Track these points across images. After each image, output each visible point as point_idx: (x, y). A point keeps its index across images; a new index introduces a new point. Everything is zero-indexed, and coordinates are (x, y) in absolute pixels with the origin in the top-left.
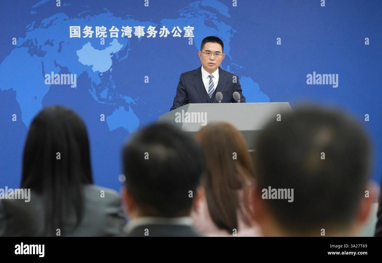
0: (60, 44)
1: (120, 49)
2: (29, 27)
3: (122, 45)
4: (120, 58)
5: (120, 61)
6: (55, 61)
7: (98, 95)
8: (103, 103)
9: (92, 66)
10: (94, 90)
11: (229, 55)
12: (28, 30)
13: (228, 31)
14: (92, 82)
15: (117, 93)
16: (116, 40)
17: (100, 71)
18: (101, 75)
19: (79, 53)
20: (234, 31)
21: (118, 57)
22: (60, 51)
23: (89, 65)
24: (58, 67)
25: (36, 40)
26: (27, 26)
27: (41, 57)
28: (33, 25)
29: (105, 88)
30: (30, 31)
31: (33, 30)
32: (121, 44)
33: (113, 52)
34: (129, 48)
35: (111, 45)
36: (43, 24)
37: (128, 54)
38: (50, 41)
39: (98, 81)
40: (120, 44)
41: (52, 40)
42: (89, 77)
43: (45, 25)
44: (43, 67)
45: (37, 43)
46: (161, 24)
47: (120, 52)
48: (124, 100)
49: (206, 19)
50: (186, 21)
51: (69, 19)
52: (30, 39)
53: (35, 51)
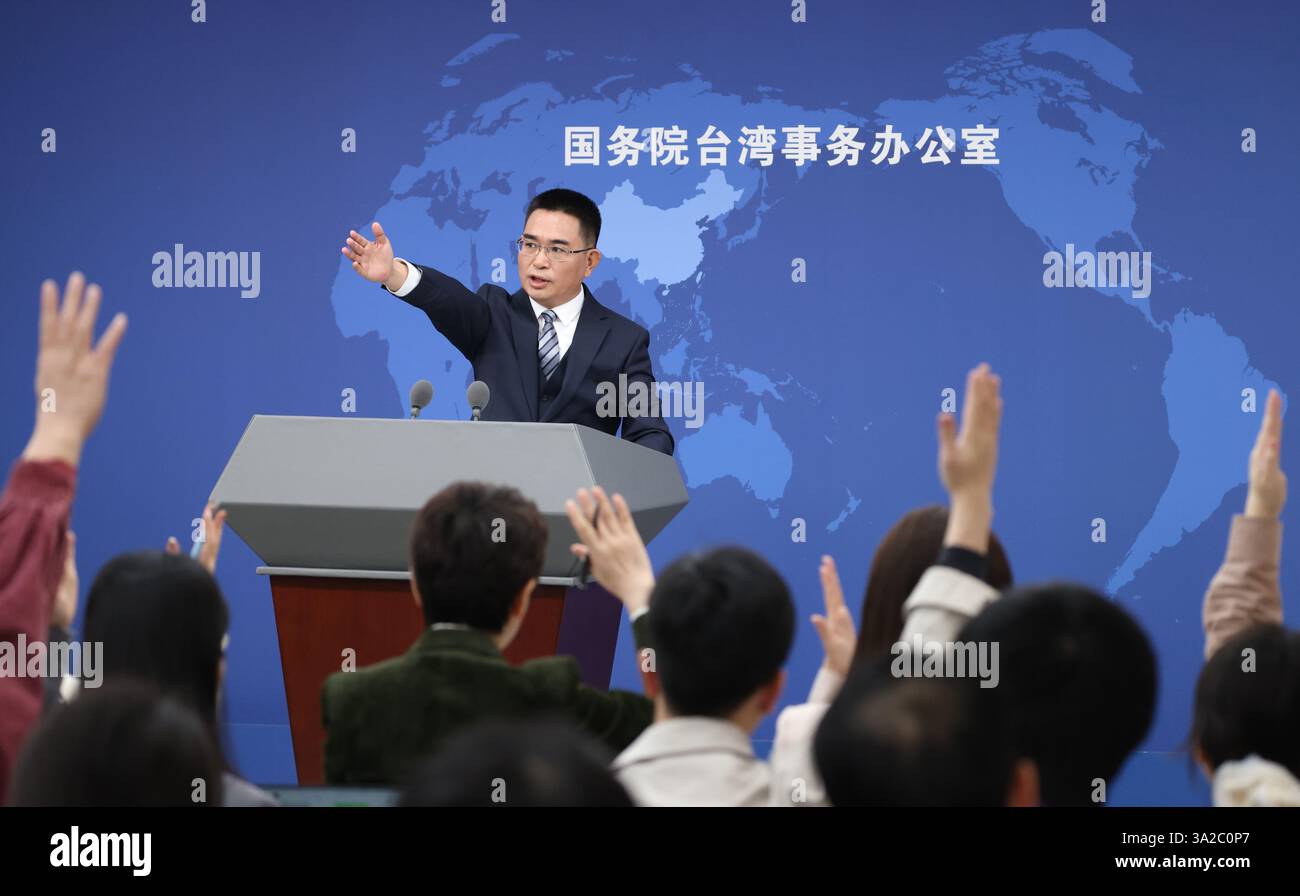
0: (532, 189)
1: (732, 207)
2: (434, 132)
3: (741, 191)
4: (730, 235)
5: (729, 248)
9: (633, 264)
11: (1133, 233)
12: (431, 140)
13: (1129, 144)
15: (717, 359)
16: (722, 174)
17: (661, 282)
18: (665, 293)
20: (1153, 144)
21: (723, 232)
23: (623, 261)
25: (454, 172)
26: (430, 127)
27: (470, 232)
28: (446, 124)
29: (677, 342)
30: (437, 143)
31: (445, 140)
32: (735, 190)
33: (707, 217)
34: (762, 203)
35: (702, 191)
36: (481, 118)
37: (758, 221)
38: (500, 177)
39: (653, 315)
40: (731, 188)
41: (508, 175)
42: (623, 301)
43: (485, 124)
44: (474, 264)
45: (457, 181)
46: (878, 116)
47: (733, 213)
48: (743, 384)
49: (1048, 100)
50: (971, 108)
51: (565, 102)
52: (435, 171)
53: (450, 209)
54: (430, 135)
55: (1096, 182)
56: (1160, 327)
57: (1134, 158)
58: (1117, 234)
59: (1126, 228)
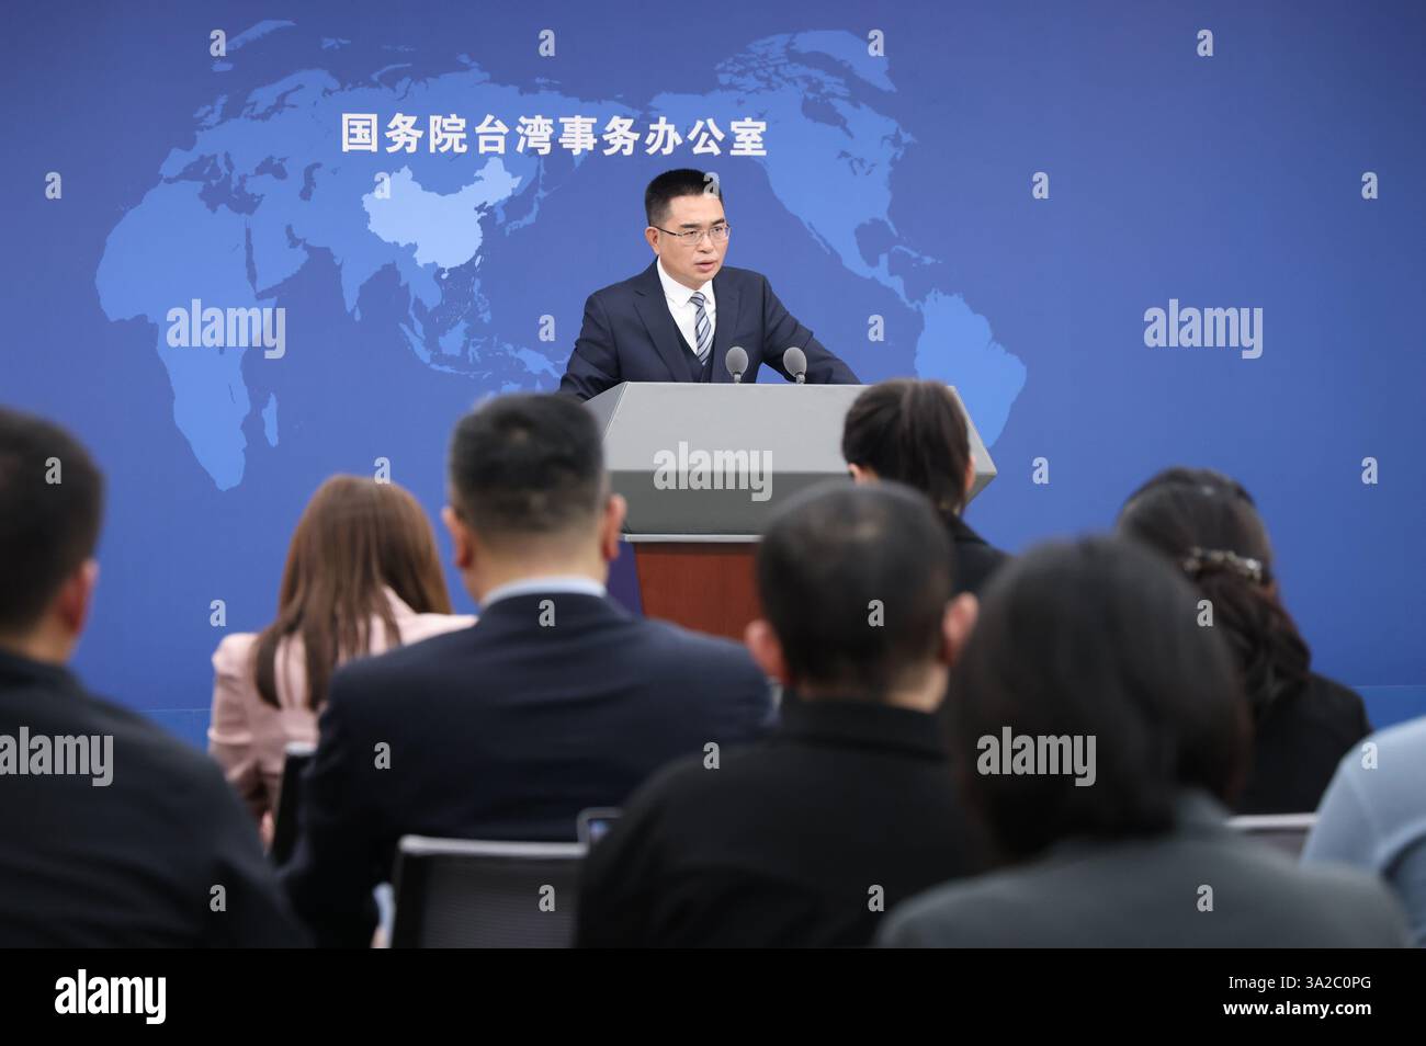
0: (309, 174)
1: (510, 194)
2: (206, 115)
3: (519, 179)
4: (508, 220)
5: (508, 233)
6: (289, 229)
7: (431, 343)
8: (447, 369)
9: (413, 247)
10: (419, 327)
11: (886, 219)
12: (203, 124)
13: (885, 138)
14: (412, 301)
15: (495, 339)
16: (500, 162)
17: (440, 265)
18: (444, 276)
19: (369, 200)
20: (907, 138)
21: (501, 218)
22: (306, 194)
23: (402, 245)
24: (300, 247)
25: (227, 155)
26: (201, 112)
27: (244, 216)
28: (218, 108)
29: (457, 322)
30: (209, 128)
31: (218, 124)
32: (514, 176)
33: (485, 203)
34: (540, 190)
35: (481, 178)
36: (255, 104)
37: (536, 207)
38: (276, 162)
39: (432, 297)
40: (509, 175)
41: (284, 160)
42: (402, 284)
43: (260, 109)
44: (249, 248)
45: (231, 167)
46: (651, 109)
47: (511, 199)
48: (521, 364)
49: (811, 96)
50: (740, 102)
51: (342, 89)
52: (207, 154)
53: (224, 193)
54: (201, 119)
55: (855, 173)
56: (913, 306)
57: (889, 151)
58: (875, 221)
59: (882, 215)
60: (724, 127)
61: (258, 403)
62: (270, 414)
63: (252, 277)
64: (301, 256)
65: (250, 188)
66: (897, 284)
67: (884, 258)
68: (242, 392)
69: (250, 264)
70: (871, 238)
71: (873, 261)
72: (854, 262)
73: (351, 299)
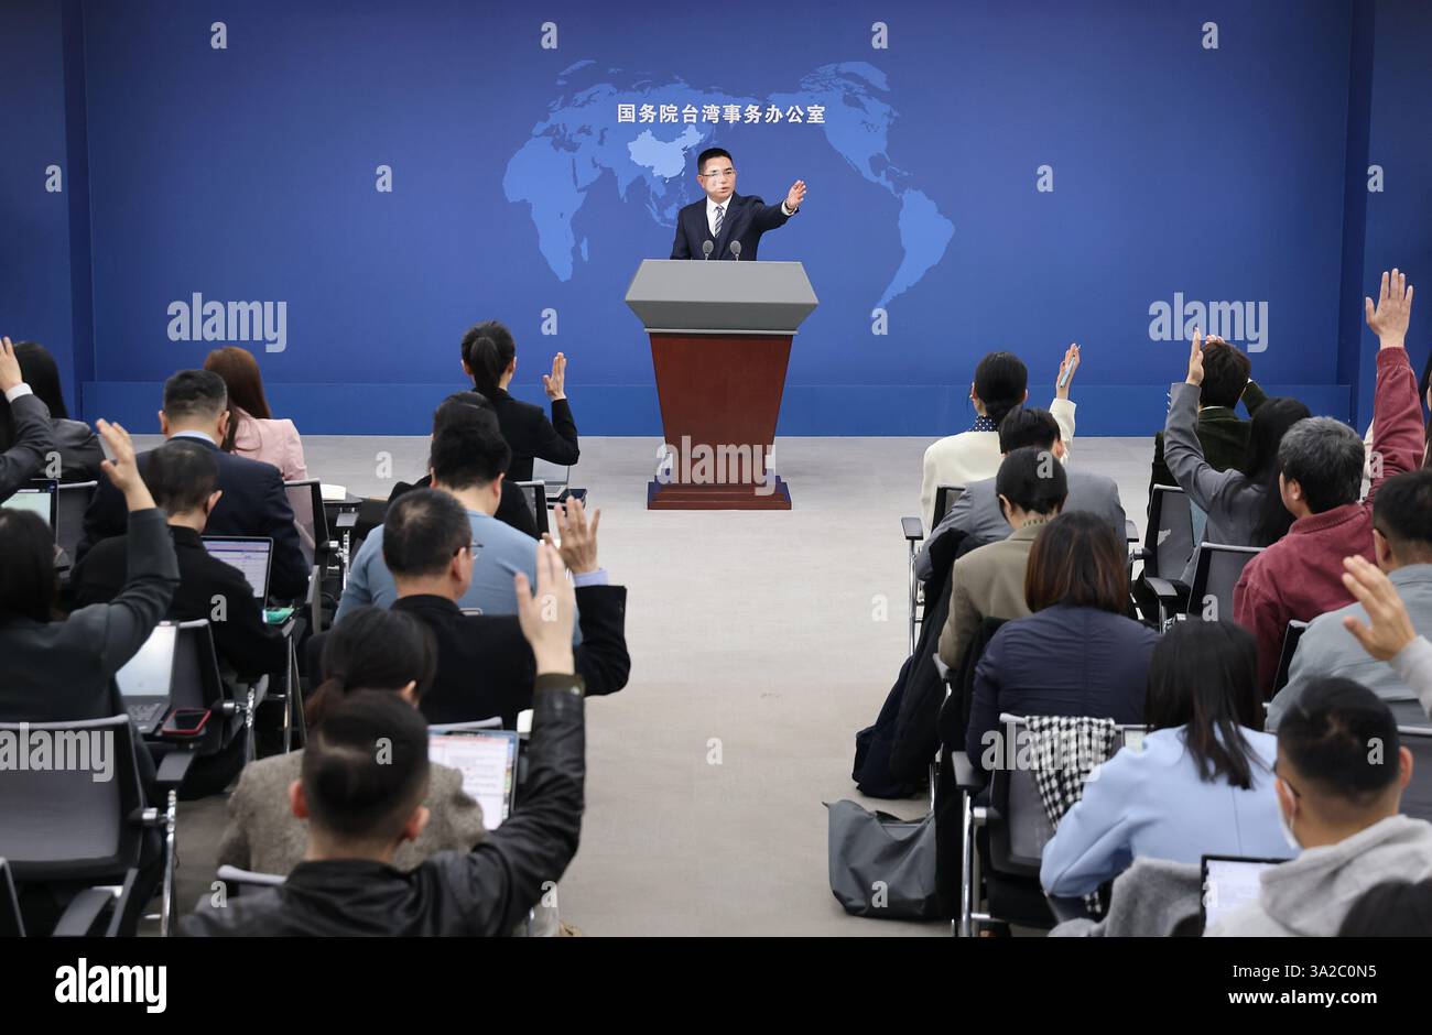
1: (699, 142)
2: (554, 105)
3: (703, 134)
6: (593, 159)
7: (660, 214)
9: (652, 168)
10: (654, 205)
11: (885, 153)
12: (552, 109)
13: (884, 114)
14: (651, 193)
16: (694, 127)
17: (665, 176)
18: (667, 181)
19: (632, 146)
20: (895, 114)
22: (601, 143)
23: (647, 166)
24: (598, 168)
25: (564, 124)
26: (552, 104)
27: (572, 153)
28: (560, 102)
29: (673, 203)
30: (555, 111)
31: (559, 109)
33: (687, 146)
35: (685, 134)
36: (577, 100)
38: (586, 127)
39: (661, 192)
40: (699, 133)
41: (590, 126)
42: (647, 184)
43: (579, 102)
44: (574, 169)
45: (565, 129)
46: (768, 101)
47: (699, 144)
49: (847, 94)
50: (812, 97)
51: (618, 92)
52: (554, 124)
53: (562, 142)
54: (552, 107)
55: (869, 131)
56: (897, 196)
57: (887, 120)
58: (879, 154)
59: (883, 152)
60: (804, 110)
61: (578, 242)
62: (584, 246)
63: (576, 182)
64: (598, 172)
65: (574, 140)
66: (890, 185)
67: (883, 173)
68: (571, 236)
69: (575, 175)
70: (877, 163)
71: (877, 174)
72: (868, 174)
73: (622, 193)
